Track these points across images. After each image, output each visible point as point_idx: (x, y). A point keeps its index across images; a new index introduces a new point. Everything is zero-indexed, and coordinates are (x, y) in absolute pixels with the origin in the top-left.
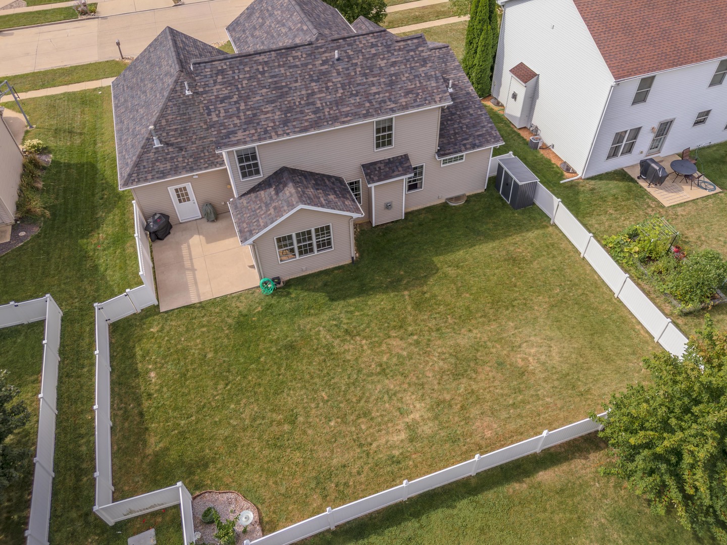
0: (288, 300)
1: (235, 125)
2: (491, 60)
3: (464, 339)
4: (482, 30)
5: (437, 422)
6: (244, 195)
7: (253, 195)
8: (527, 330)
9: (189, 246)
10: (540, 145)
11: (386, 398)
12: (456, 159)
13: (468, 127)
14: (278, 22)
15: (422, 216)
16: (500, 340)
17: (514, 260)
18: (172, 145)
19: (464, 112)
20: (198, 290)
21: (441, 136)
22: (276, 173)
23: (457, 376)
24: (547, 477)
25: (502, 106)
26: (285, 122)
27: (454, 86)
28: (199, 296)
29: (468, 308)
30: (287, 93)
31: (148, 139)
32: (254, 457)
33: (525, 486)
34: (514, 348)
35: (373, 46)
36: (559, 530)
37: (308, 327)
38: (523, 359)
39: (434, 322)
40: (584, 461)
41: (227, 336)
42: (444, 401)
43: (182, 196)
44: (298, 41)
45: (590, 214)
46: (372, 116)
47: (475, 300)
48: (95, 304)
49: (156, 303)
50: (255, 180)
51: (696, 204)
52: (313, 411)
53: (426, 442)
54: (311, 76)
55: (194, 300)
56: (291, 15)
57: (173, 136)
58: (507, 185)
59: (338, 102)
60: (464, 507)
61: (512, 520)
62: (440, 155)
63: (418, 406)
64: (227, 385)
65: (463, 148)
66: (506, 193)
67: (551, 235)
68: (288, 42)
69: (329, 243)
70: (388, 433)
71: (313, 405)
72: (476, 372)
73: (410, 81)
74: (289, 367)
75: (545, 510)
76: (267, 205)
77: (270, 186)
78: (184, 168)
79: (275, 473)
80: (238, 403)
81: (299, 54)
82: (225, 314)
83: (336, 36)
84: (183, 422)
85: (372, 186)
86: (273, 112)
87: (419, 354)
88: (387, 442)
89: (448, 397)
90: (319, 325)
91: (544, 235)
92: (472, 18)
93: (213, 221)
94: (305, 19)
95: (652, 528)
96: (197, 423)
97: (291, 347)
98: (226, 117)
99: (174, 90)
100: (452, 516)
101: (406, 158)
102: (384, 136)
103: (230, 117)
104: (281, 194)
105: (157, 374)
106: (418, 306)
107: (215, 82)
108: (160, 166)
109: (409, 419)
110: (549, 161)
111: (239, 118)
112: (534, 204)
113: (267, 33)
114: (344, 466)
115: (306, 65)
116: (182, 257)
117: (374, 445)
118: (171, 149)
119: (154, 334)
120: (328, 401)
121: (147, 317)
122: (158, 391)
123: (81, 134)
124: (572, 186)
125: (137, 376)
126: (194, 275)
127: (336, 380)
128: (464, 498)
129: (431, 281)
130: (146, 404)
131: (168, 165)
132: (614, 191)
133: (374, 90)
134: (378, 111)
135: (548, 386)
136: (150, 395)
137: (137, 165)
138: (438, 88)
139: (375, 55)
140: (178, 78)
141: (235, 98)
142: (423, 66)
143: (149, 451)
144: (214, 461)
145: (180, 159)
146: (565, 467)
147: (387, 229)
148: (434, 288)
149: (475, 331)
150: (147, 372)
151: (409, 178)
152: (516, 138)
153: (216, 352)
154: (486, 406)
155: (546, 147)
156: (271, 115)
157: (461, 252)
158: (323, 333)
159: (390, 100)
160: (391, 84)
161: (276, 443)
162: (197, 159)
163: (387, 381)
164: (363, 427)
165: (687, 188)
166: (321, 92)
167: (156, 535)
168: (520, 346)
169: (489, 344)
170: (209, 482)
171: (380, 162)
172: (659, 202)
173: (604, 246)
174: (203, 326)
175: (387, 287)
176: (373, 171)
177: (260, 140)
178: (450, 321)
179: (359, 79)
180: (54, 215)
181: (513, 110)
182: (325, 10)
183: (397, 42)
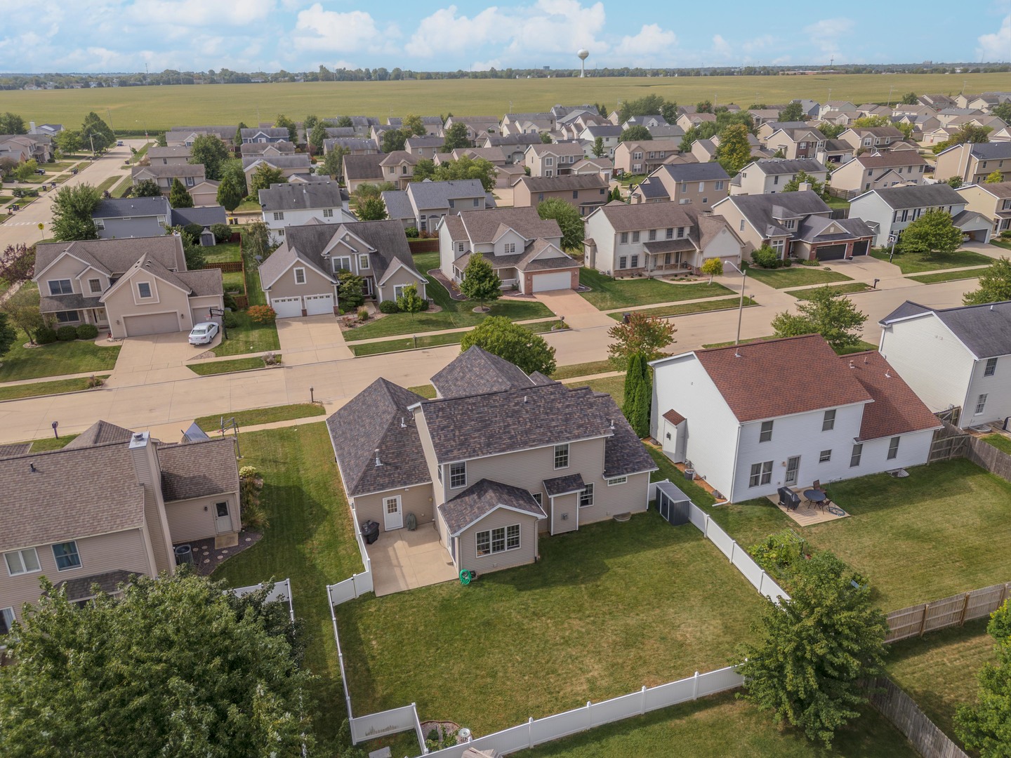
0: (482, 589)
1: (452, 446)
2: (647, 407)
3: (632, 621)
4: (637, 384)
5: (612, 678)
6: (451, 501)
7: (459, 500)
8: (685, 615)
9: (394, 549)
10: (694, 476)
11: (569, 660)
12: (620, 480)
13: (628, 456)
14: (477, 376)
15: (594, 529)
16: (662, 622)
17: (674, 563)
18: (390, 464)
19: (625, 444)
20: (406, 581)
21: (606, 462)
22: (477, 484)
23: (627, 646)
24: (701, 716)
25: (661, 445)
26: (489, 445)
27: (615, 424)
28: (407, 585)
29: (635, 598)
30: (489, 425)
31: (371, 460)
32: (464, 699)
33: (684, 722)
34: (675, 627)
35: (552, 394)
36: (711, 750)
37: (501, 609)
38: (682, 635)
39: (607, 608)
40: (731, 706)
41: (434, 615)
42: (618, 664)
43: (392, 507)
44: (495, 389)
45: (738, 531)
46: (553, 442)
47: (641, 592)
48: (328, 586)
49: (372, 590)
50: (460, 488)
51: (828, 525)
52: (510, 669)
53: (604, 691)
54: (507, 413)
55: (403, 588)
56: (488, 372)
57: (391, 458)
58: (665, 505)
59: (527, 432)
60: (636, 735)
61: (674, 743)
62: (606, 476)
63: (596, 667)
64: (437, 649)
65: (625, 471)
66: (665, 513)
67: (704, 546)
68: (486, 390)
69: (517, 542)
70: (572, 684)
71: (509, 665)
72: (643, 644)
73: (581, 418)
74: (487, 638)
75: (700, 738)
76: (471, 506)
77: (473, 493)
78: (399, 482)
79: (483, 711)
80: (447, 662)
81: (498, 398)
82: (430, 599)
83: (523, 387)
84: (403, 676)
85: (552, 497)
86: (479, 437)
87: (595, 630)
88: (572, 691)
89: (620, 661)
90: (510, 608)
91: (698, 546)
92: (628, 374)
93: (413, 530)
94: (500, 375)
95: (784, 751)
96: (415, 676)
97: (488, 624)
98: (445, 440)
99: (392, 424)
100: (627, 740)
101: (578, 476)
102: (561, 458)
103: (448, 440)
104: (482, 498)
105: (378, 642)
106: (592, 595)
107: (437, 416)
108: (381, 481)
109: (589, 676)
110: (703, 489)
111: (454, 441)
112: (689, 522)
113: (468, 383)
114: (538, 707)
115: (503, 405)
116: (389, 557)
117: (561, 693)
118: (389, 468)
119: (372, 613)
120: (522, 662)
121: (365, 601)
122: (380, 654)
123: (284, 463)
124: (723, 509)
125: (361, 644)
126: (401, 570)
127: (527, 648)
128: (635, 728)
129: (603, 578)
130: (371, 663)
131: (387, 480)
132: (758, 514)
133: (554, 424)
134: (558, 439)
135: (702, 654)
136: (373, 658)
137: (362, 479)
138: (602, 424)
139: (553, 400)
140: (396, 415)
141: (452, 428)
142: (590, 408)
143: (378, 696)
144: (432, 701)
145: (396, 475)
146: (716, 709)
147: (564, 537)
148: (606, 582)
149: (641, 615)
150: (370, 640)
151: (582, 493)
152: (673, 470)
153: (426, 626)
154: (651, 668)
155: (699, 478)
156: (478, 439)
157: (628, 557)
158: (514, 614)
159: (566, 431)
160: (567, 420)
161: (483, 690)
162: (409, 476)
163: (569, 649)
164: (552, 680)
165: (820, 513)
166: (514, 424)
167: (391, 750)
168: (679, 626)
169: (654, 625)
170: (430, 716)
171: (558, 478)
172: (796, 523)
173: (750, 555)
174: (414, 607)
175: (566, 581)
176: (553, 485)
177: (470, 456)
178: (620, 607)
179: (542, 416)
180: (272, 525)
181: (669, 447)
182: (510, 367)
183: (570, 391)
